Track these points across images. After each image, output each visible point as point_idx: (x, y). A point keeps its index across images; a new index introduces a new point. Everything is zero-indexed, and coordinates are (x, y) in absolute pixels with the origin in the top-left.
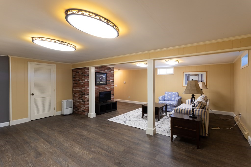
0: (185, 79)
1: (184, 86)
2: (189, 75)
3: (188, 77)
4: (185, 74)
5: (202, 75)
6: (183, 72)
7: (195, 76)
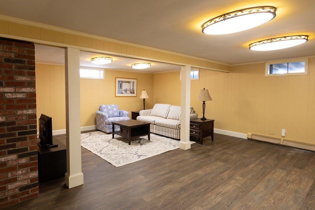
0: (118, 86)
1: (116, 96)
2: (122, 82)
3: (121, 84)
4: (118, 80)
5: (133, 82)
6: (116, 78)
7: (127, 83)
